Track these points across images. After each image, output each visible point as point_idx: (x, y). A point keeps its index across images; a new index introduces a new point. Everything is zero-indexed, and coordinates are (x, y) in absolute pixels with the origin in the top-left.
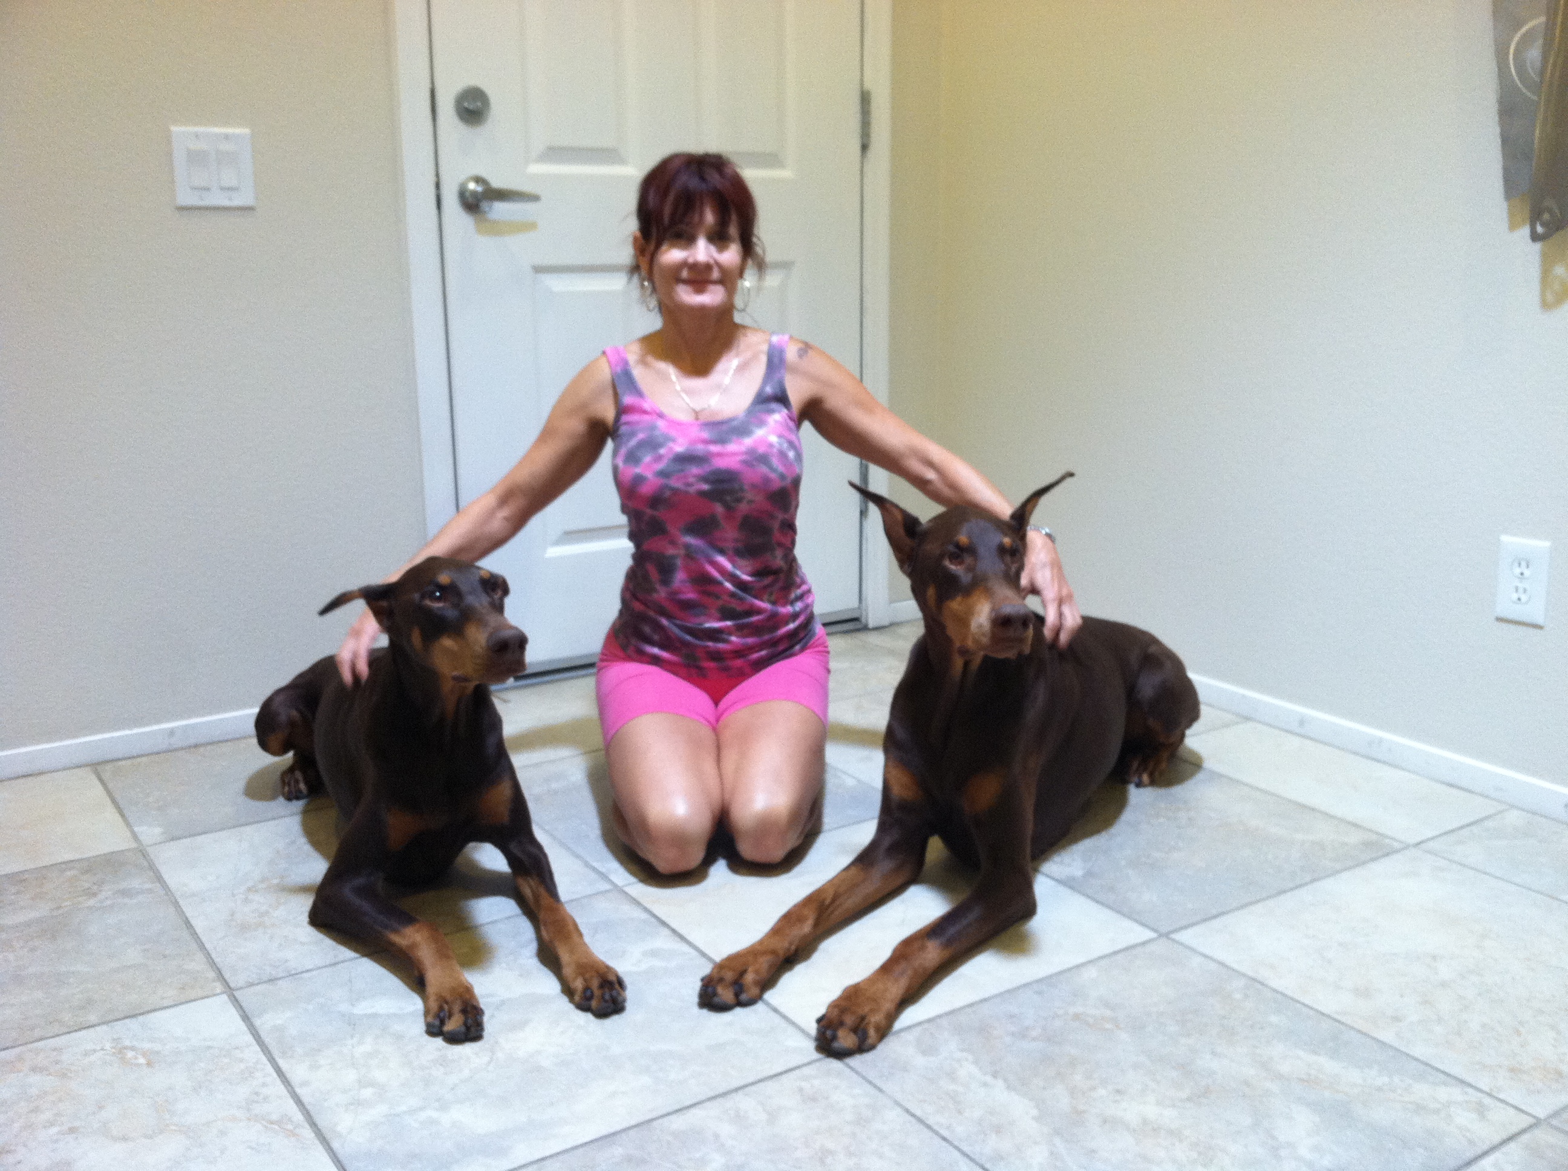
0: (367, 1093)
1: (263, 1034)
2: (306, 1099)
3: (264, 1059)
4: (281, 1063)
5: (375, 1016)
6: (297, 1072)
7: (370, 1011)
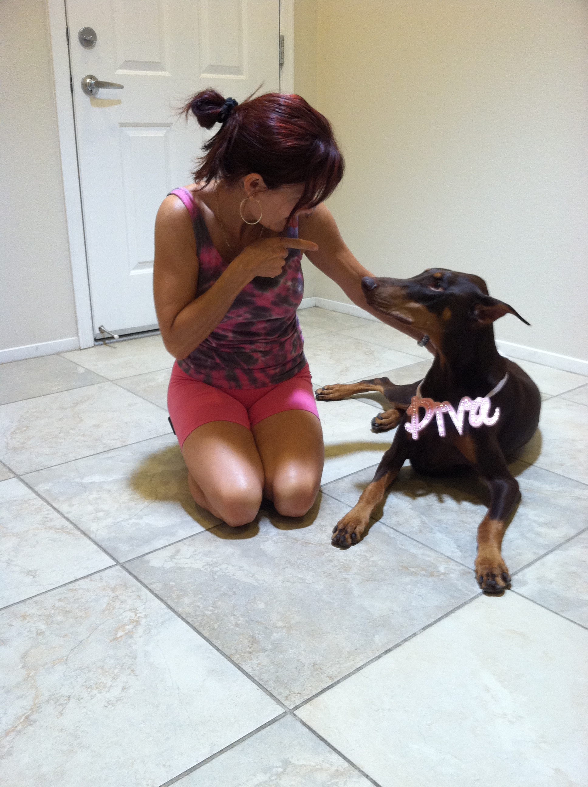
0: (101, 514)
1: (41, 494)
2: (71, 519)
3: (45, 504)
4: (54, 504)
5: (94, 483)
6: (64, 508)
7: (90, 481)
